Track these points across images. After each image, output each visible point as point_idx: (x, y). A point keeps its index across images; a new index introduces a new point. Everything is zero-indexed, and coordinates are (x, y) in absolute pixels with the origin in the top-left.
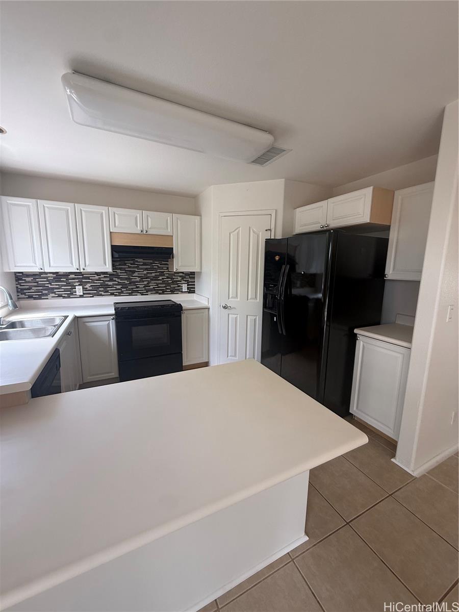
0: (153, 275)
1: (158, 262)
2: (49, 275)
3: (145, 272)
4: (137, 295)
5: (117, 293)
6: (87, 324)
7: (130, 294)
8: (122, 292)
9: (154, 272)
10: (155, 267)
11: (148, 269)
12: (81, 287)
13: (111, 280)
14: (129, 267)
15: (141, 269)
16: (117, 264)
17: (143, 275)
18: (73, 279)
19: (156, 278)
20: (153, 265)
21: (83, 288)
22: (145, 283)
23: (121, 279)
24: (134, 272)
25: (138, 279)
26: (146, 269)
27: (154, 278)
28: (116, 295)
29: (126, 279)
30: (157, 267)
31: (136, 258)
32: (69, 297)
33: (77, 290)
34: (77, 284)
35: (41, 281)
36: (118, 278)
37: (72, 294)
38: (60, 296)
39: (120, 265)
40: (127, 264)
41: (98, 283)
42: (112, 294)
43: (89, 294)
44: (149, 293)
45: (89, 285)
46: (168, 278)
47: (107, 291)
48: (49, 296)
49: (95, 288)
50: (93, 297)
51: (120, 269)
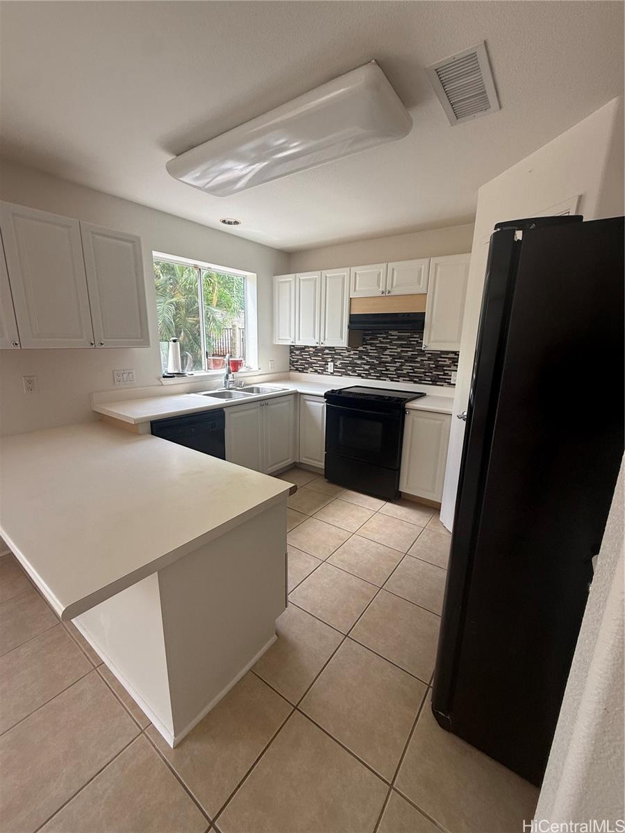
0: (410, 354)
1: (417, 336)
2: (311, 349)
3: (399, 350)
4: (385, 380)
5: (364, 375)
6: (307, 402)
7: (378, 378)
8: (370, 374)
9: (410, 349)
10: (412, 343)
11: (404, 346)
12: (332, 363)
13: (360, 358)
14: (381, 342)
15: (395, 345)
16: (368, 338)
17: (396, 354)
18: (328, 354)
19: (412, 359)
20: (411, 339)
21: (334, 365)
22: (398, 364)
23: (371, 357)
24: (386, 349)
25: (389, 359)
26: (401, 346)
27: (411, 359)
28: (363, 377)
29: (376, 358)
30: (415, 343)
31: (391, 330)
32: (322, 374)
33: (329, 366)
34: (330, 360)
35: (305, 355)
36: (368, 356)
37: (324, 370)
38: (316, 371)
39: (371, 339)
40: (379, 339)
41: (347, 361)
42: (359, 375)
43: (339, 372)
44: (401, 379)
45: (339, 362)
46: (429, 359)
47: (355, 371)
48: (309, 371)
49: (344, 366)
50: (341, 376)
51: (371, 344)
